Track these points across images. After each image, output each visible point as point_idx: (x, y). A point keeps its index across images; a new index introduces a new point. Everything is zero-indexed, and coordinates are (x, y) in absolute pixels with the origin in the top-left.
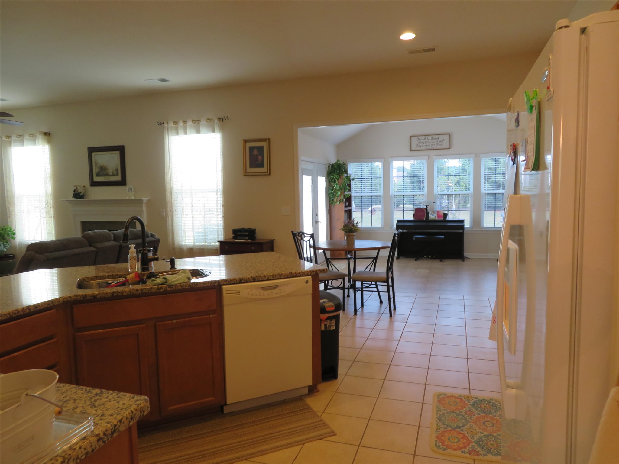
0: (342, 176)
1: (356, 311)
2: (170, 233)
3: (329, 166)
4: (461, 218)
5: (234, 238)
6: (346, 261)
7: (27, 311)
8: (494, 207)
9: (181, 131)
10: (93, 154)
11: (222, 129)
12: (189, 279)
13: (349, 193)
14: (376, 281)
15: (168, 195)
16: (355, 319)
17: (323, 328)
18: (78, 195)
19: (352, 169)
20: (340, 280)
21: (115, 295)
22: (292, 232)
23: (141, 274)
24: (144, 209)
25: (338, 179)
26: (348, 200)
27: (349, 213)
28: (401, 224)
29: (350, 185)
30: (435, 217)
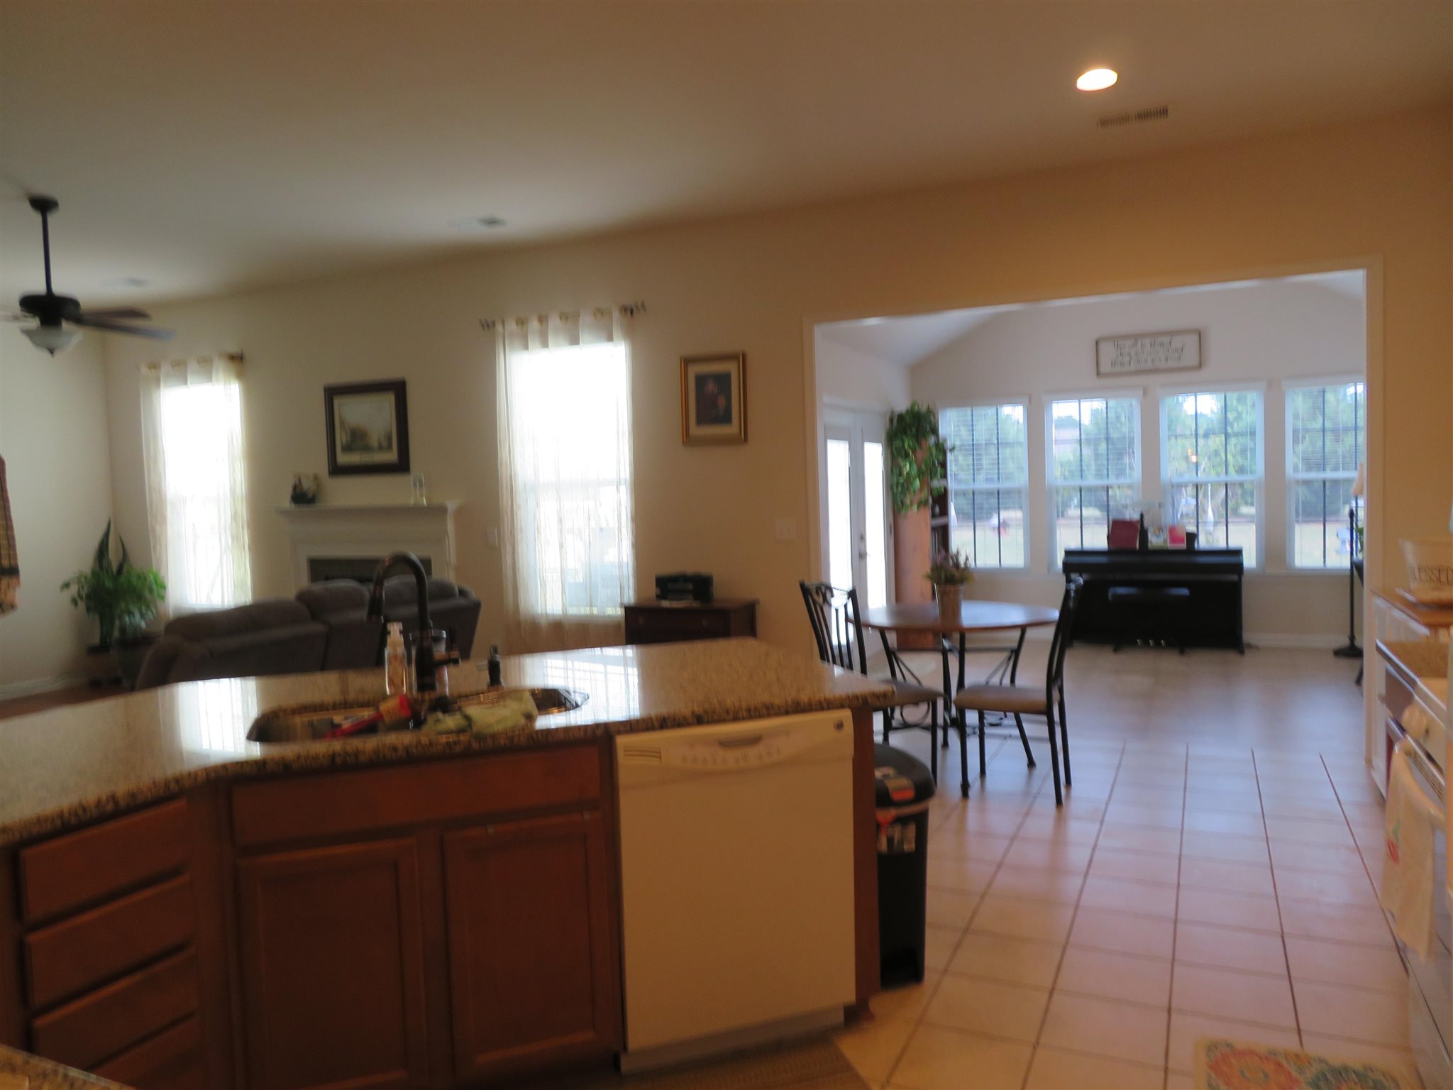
0: (923, 442)
1: (965, 786)
2: (508, 585)
3: (891, 420)
4: (1233, 544)
5: (661, 596)
6: (940, 657)
7: (110, 807)
8: (1323, 514)
9: (534, 342)
10: (337, 402)
11: (631, 335)
12: (530, 718)
13: (942, 483)
14: (1018, 710)
15: (505, 494)
16: (964, 809)
17: (883, 845)
18: (301, 497)
19: (951, 425)
20: (924, 707)
21: (338, 760)
22: (802, 586)
23: (416, 700)
24: (450, 526)
25: (914, 451)
26: (940, 502)
27: (942, 534)
28: (1076, 561)
29: (944, 465)
30: (1165, 541)
